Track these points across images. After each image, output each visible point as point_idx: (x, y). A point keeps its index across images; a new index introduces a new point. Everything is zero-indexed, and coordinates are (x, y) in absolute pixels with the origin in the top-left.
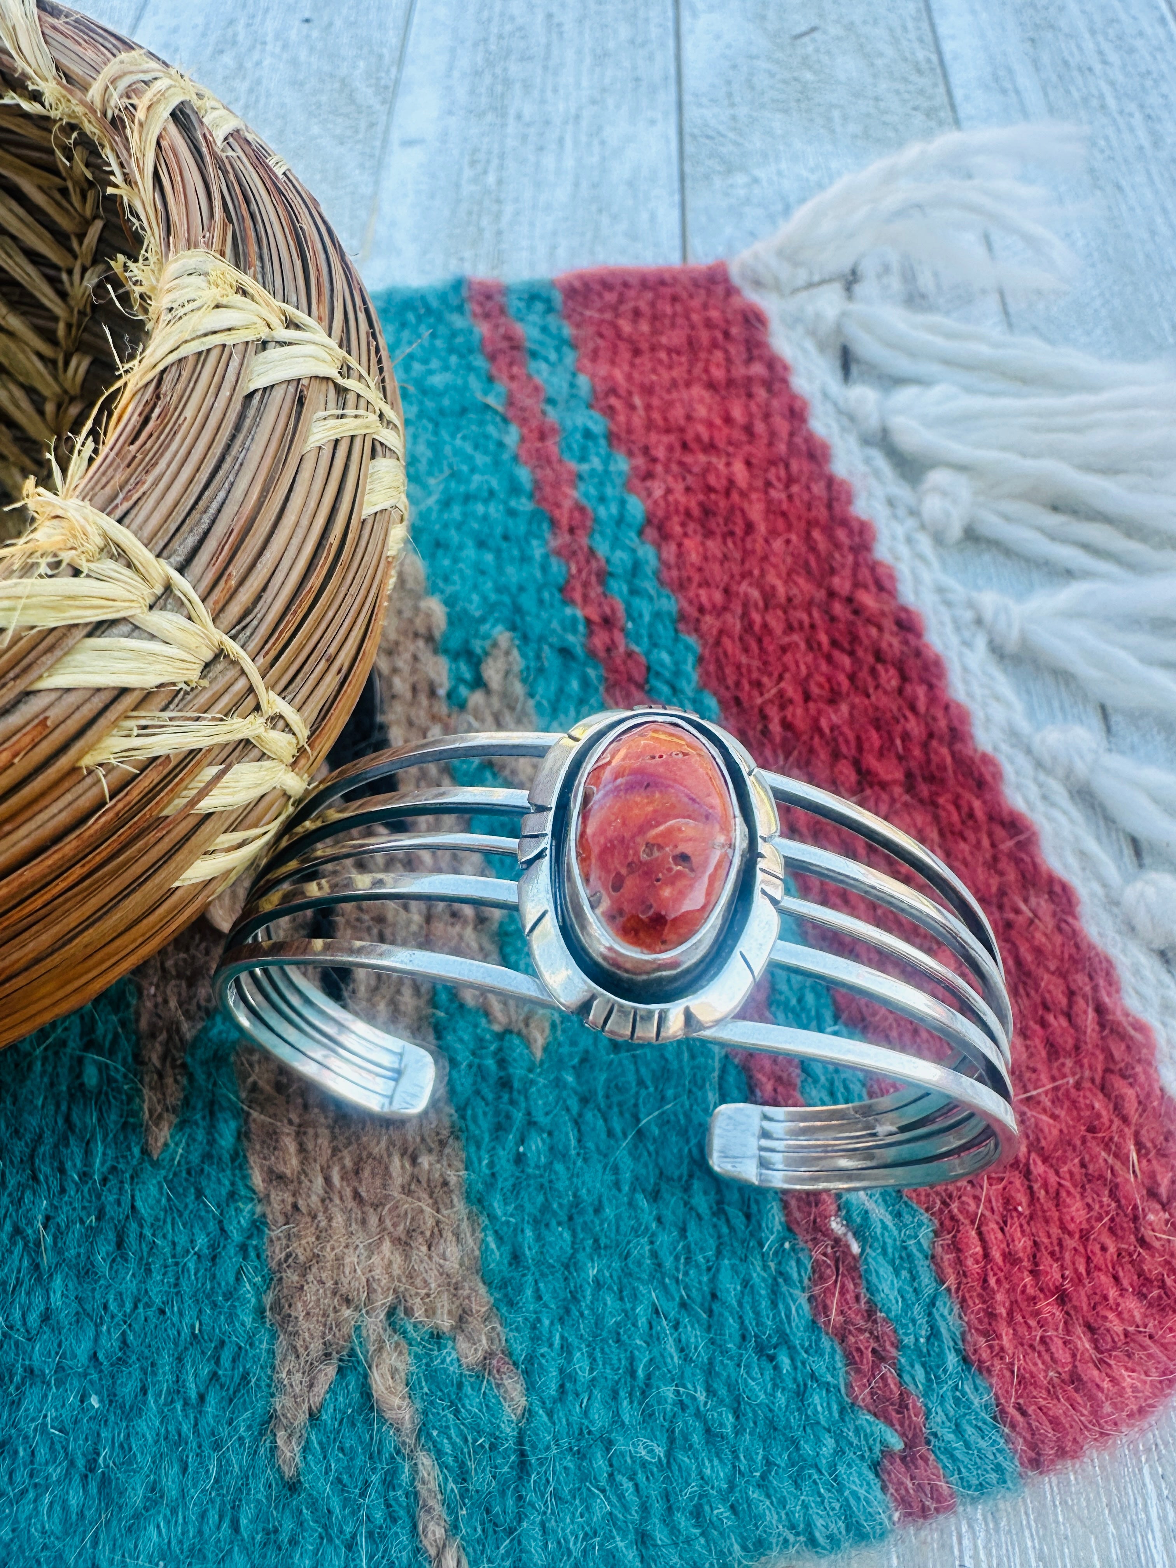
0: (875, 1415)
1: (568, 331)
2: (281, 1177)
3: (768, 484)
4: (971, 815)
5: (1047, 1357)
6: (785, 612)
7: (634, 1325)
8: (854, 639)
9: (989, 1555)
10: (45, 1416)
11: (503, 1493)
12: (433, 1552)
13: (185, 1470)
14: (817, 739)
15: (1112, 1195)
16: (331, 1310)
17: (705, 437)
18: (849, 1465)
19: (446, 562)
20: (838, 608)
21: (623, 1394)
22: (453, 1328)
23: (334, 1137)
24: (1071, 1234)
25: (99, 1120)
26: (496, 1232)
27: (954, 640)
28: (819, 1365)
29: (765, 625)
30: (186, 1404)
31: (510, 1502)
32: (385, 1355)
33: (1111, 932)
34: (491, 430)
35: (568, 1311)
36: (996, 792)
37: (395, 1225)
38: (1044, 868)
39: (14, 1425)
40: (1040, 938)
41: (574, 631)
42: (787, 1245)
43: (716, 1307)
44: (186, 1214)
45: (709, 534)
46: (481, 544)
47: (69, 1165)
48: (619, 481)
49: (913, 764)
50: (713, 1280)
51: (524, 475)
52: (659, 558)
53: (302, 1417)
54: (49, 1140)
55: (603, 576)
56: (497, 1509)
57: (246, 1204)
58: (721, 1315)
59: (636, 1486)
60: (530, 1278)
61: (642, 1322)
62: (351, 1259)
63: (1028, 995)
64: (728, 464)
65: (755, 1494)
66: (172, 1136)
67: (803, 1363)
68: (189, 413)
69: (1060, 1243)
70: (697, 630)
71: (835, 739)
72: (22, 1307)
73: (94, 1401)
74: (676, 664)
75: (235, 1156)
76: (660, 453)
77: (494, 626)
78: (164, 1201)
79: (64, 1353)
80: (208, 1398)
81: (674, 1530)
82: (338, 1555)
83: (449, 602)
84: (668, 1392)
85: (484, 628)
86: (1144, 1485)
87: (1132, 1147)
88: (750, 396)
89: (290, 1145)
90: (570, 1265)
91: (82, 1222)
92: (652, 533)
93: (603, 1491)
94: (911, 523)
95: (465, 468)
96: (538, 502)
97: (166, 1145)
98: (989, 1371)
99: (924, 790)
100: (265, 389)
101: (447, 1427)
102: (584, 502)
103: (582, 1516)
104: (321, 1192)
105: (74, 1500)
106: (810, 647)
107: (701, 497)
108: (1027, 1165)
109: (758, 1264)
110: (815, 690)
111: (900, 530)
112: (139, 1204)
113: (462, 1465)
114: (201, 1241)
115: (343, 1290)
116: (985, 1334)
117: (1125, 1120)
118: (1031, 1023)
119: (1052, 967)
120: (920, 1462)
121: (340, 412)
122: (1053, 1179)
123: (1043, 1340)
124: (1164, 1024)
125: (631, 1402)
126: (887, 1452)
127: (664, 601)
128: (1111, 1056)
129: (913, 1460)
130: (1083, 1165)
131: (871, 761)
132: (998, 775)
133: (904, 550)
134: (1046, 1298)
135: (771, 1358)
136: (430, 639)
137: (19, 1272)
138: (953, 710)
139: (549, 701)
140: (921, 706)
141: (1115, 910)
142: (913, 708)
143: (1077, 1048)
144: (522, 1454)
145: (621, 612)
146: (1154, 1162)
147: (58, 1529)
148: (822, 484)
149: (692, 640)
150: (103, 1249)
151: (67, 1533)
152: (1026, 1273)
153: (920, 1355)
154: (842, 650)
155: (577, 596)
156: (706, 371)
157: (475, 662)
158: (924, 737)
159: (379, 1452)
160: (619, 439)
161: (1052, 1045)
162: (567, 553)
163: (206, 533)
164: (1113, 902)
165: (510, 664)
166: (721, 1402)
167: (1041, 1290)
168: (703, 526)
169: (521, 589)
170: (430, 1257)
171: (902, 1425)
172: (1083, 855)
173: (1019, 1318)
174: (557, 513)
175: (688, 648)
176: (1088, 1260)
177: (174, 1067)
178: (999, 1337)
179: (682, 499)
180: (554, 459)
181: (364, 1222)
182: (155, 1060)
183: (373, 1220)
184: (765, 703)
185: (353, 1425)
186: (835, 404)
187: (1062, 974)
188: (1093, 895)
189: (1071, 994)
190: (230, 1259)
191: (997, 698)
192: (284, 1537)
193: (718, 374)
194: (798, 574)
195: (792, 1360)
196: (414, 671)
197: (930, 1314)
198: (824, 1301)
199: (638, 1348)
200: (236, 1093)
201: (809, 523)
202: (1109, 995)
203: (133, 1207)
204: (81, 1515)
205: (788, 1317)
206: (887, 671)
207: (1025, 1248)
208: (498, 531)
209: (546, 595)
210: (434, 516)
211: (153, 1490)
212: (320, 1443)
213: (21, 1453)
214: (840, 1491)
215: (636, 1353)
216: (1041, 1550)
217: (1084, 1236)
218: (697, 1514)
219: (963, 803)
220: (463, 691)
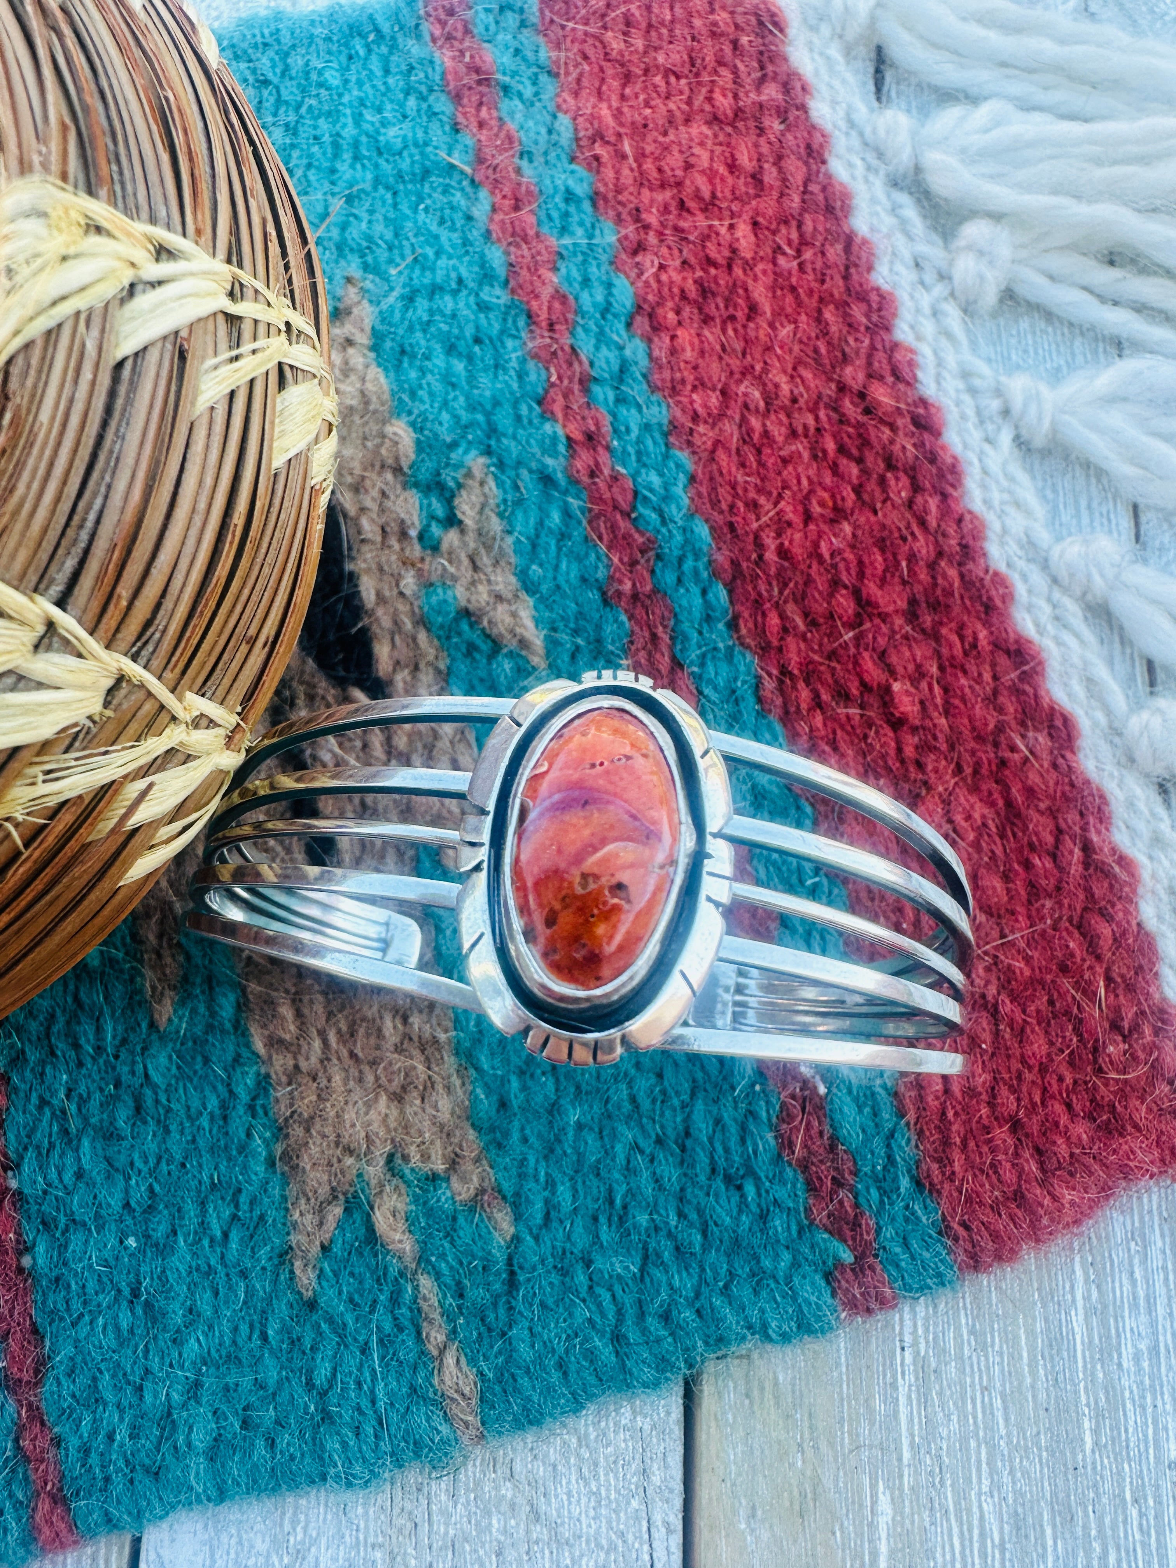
0: (830, 1233)
1: (545, 54)
2: (281, 1041)
3: (778, 249)
4: (974, 646)
5: (994, 1178)
6: (789, 416)
7: (613, 1160)
8: (865, 442)
9: (927, 1330)
10: (90, 1258)
11: (495, 1305)
12: (435, 1353)
13: (216, 1294)
14: (815, 566)
15: (1077, 1031)
16: (335, 1160)
17: (706, 193)
18: (804, 1277)
19: (413, 374)
20: (848, 406)
21: (602, 1219)
22: (447, 1170)
23: (328, 1002)
24: (1030, 1068)
25: (105, 998)
26: (486, 1084)
27: (976, 436)
28: (781, 1193)
29: (766, 434)
30: (212, 1240)
31: (502, 1311)
32: (385, 1197)
33: (1110, 767)
34: (458, 198)
35: (552, 1151)
36: (1004, 616)
37: (390, 1081)
38: (1045, 702)
39: (65, 1264)
40: (1033, 778)
41: (554, 454)
42: (758, 1088)
43: (689, 1143)
44: (195, 1080)
45: (707, 320)
46: (451, 349)
47: (82, 1041)
48: (604, 258)
49: (918, 588)
50: (687, 1119)
51: (496, 256)
52: (650, 356)
53: (316, 1249)
54: (61, 1020)
55: (586, 382)
56: (492, 1316)
57: (251, 1066)
58: (693, 1150)
59: (613, 1296)
60: (516, 1123)
61: (621, 1158)
62: (350, 1115)
63: (1014, 835)
64: (731, 227)
65: (717, 1302)
66: (175, 1011)
67: (767, 1192)
68: (44, 416)
69: (1019, 1078)
70: (689, 443)
71: (835, 566)
72: (56, 1167)
73: (132, 1242)
74: (666, 486)
75: (236, 1025)
76: (652, 218)
77: (466, 452)
78: (174, 1070)
79: (100, 1204)
80: (231, 1236)
81: (644, 1331)
82: (354, 1358)
83: (417, 427)
84: (643, 1219)
85: (454, 456)
86: (1073, 1271)
87: (1102, 983)
88: (761, 131)
89: (286, 1011)
90: (554, 1109)
91: (102, 1090)
92: (642, 322)
93: (584, 1301)
94: (940, 290)
95: (430, 252)
96: (513, 291)
97: (170, 1020)
98: (939, 1192)
99: (928, 620)
100: (136, 354)
101: (445, 1254)
102: (565, 289)
103: (565, 1321)
104: (319, 1052)
105: (125, 1320)
106: (815, 457)
107: (699, 273)
108: (995, 1006)
109: (730, 1104)
110: (816, 509)
111: (925, 300)
112: (151, 1072)
113: (459, 1283)
114: (213, 1103)
115: (345, 1141)
116: (939, 1161)
117: (1099, 958)
118: (1016, 866)
119: (1042, 806)
120: (868, 1272)
121: (234, 353)
122: (1019, 1017)
123: (992, 1165)
124: (1151, 858)
125: (610, 1226)
126: (839, 1265)
127: (655, 409)
128: (1093, 895)
129: (862, 1270)
130: (1051, 1002)
131: (872, 588)
132: (1008, 597)
133: (928, 328)
134: (1000, 1127)
135: (739, 1188)
136: (397, 470)
137: (50, 1136)
138: (967, 526)
139: (528, 538)
140: (933, 522)
141: (1117, 740)
142: (923, 523)
143: (1058, 889)
144: (512, 1273)
145: (607, 429)
146: (1121, 997)
147: (114, 1344)
148: (839, 247)
149: (683, 456)
150: (123, 1116)
151: (121, 1345)
152: (983, 1105)
153: (877, 1180)
154: (850, 456)
155: (558, 408)
156: (709, 99)
157: (448, 497)
158: (933, 554)
159: (385, 1274)
160: (606, 200)
161: (1033, 886)
162: (546, 357)
163: (87, 551)
164: (1115, 731)
165: (485, 495)
166: (691, 1225)
167: (996, 1119)
168: (700, 309)
169: (496, 403)
170: (424, 1110)
171: (854, 1239)
172: (1090, 682)
173: (972, 1144)
174: (534, 304)
175: (678, 466)
176: (1044, 1090)
177: (170, 947)
178: (951, 1163)
179: (676, 277)
180: (531, 233)
181: (360, 1080)
182: (152, 937)
183: (370, 1078)
184: (761, 528)
185: (361, 1254)
186: (861, 134)
187: (1053, 813)
188: (1095, 724)
189: (1059, 832)
190: (239, 1118)
191: (1017, 504)
192: (307, 1343)
193: (724, 103)
194: (806, 365)
195: (758, 1189)
196: (382, 510)
197: (888, 1146)
198: (789, 1138)
199: (617, 1181)
200: (232, 968)
201: (821, 300)
202: (1099, 832)
203: (147, 1075)
204: (131, 1331)
205: (755, 1152)
206: (897, 479)
207: (984, 1083)
208: (469, 332)
209: (524, 410)
210: (397, 315)
211: (191, 1311)
212: (333, 1271)
213: (74, 1286)
214: (794, 1298)
215: (615, 1185)
216: (974, 1325)
217: (1043, 1070)
218: (666, 1317)
219: (968, 632)
220: (436, 530)
